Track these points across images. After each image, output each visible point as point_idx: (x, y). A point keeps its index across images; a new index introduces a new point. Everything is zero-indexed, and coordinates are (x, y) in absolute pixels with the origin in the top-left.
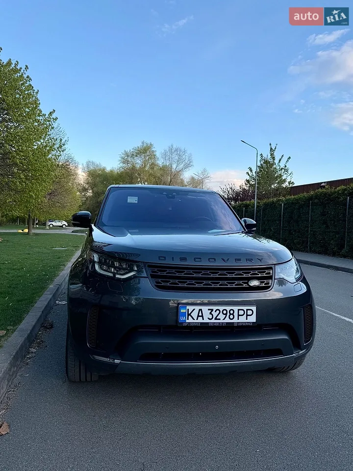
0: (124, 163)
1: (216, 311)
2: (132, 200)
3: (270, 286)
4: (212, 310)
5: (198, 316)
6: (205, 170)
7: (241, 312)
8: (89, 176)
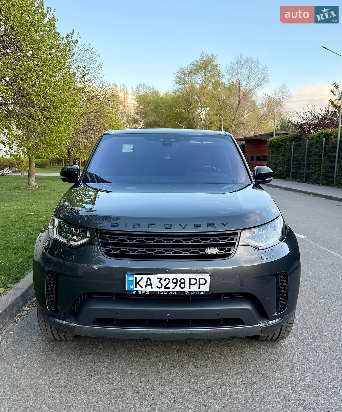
0: (179, 83)
1: (165, 280)
2: (128, 148)
3: (231, 254)
4: (161, 279)
5: (147, 285)
6: (284, 87)
7: (193, 281)
8: (139, 103)
